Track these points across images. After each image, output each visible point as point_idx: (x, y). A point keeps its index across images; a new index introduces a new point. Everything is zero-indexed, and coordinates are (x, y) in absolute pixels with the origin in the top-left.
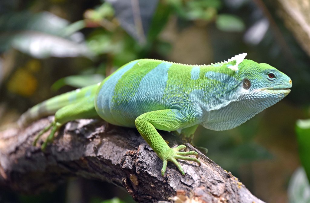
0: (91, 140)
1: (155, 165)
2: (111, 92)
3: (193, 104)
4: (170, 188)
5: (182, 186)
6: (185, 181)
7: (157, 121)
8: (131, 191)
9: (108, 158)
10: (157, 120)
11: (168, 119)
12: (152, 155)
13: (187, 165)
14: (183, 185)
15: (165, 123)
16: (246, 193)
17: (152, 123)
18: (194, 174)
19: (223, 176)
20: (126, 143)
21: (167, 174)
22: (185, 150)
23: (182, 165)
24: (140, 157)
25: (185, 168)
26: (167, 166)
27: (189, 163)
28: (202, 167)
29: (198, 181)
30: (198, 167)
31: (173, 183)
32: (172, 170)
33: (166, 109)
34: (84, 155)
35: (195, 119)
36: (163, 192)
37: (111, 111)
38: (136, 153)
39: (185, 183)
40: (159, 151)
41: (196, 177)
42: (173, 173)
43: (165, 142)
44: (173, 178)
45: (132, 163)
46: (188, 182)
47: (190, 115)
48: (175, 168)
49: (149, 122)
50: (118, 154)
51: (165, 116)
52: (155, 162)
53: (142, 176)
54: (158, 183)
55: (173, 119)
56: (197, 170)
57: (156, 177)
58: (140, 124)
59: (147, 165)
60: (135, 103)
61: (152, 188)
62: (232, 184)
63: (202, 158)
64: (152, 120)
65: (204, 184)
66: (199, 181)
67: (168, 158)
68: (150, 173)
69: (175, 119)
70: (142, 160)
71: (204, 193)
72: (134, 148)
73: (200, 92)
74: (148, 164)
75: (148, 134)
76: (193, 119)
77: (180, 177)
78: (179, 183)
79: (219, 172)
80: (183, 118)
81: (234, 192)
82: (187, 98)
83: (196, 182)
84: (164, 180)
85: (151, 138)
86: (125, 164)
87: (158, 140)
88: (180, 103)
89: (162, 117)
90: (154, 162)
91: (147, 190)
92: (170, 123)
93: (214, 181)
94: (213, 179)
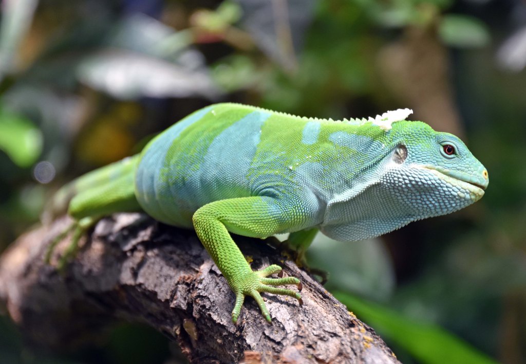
0: (129, 254)
1: (225, 303)
2: (160, 162)
3: (302, 189)
4: (246, 346)
5: (266, 343)
6: (271, 333)
7: (232, 219)
8: (187, 350)
9: (153, 289)
10: (233, 217)
11: (254, 215)
12: (221, 284)
13: (278, 304)
14: (267, 340)
15: (247, 222)
16: (379, 356)
17: (224, 222)
18: (288, 320)
19: (343, 323)
20: (183, 259)
21: (243, 319)
22: (280, 275)
23: (270, 303)
24: (200, 286)
25: (274, 307)
26: (244, 304)
27: (283, 300)
28: (306, 307)
29: (294, 333)
30: (297, 307)
31: (252, 336)
32: (252, 313)
33: (251, 196)
34: (118, 282)
35: (304, 217)
36: (236, 353)
37: (157, 198)
38: (195, 280)
39: (272, 337)
40: (230, 276)
41: (290, 326)
42: (253, 318)
43: (244, 259)
44: (253, 328)
45: (187, 298)
46: (276, 335)
47: (295, 208)
48: (258, 308)
49: (218, 219)
50: (168, 280)
51: (249, 210)
52: (225, 296)
53: (203, 323)
54: (228, 335)
55: (263, 215)
56: (295, 312)
57: (225, 324)
58: (201, 222)
59: (212, 303)
60: (198, 184)
61: (220, 345)
62: (352, 339)
63: (311, 290)
64: (223, 215)
65: (303, 340)
66: (296, 333)
67: (245, 290)
68: (215, 317)
69: (267, 214)
70: (204, 292)
71: (300, 356)
72: (194, 270)
73: (317, 166)
74: (214, 301)
75: (214, 241)
76: (301, 217)
77: (263, 326)
78: (261, 337)
79: (336, 317)
80: (281, 215)
81: (355, 354)
82: (292, 177)
83: (289, 336)
84: (237, 331)
85: (217, 250)
86: (176, 300)
87: (230, 255)
88: (277, 186)
89: (242, 210)
90: (223, 296)
91: (212, 348)
92: (257, 223)
93: (323, 333)
94: (321, 329)
